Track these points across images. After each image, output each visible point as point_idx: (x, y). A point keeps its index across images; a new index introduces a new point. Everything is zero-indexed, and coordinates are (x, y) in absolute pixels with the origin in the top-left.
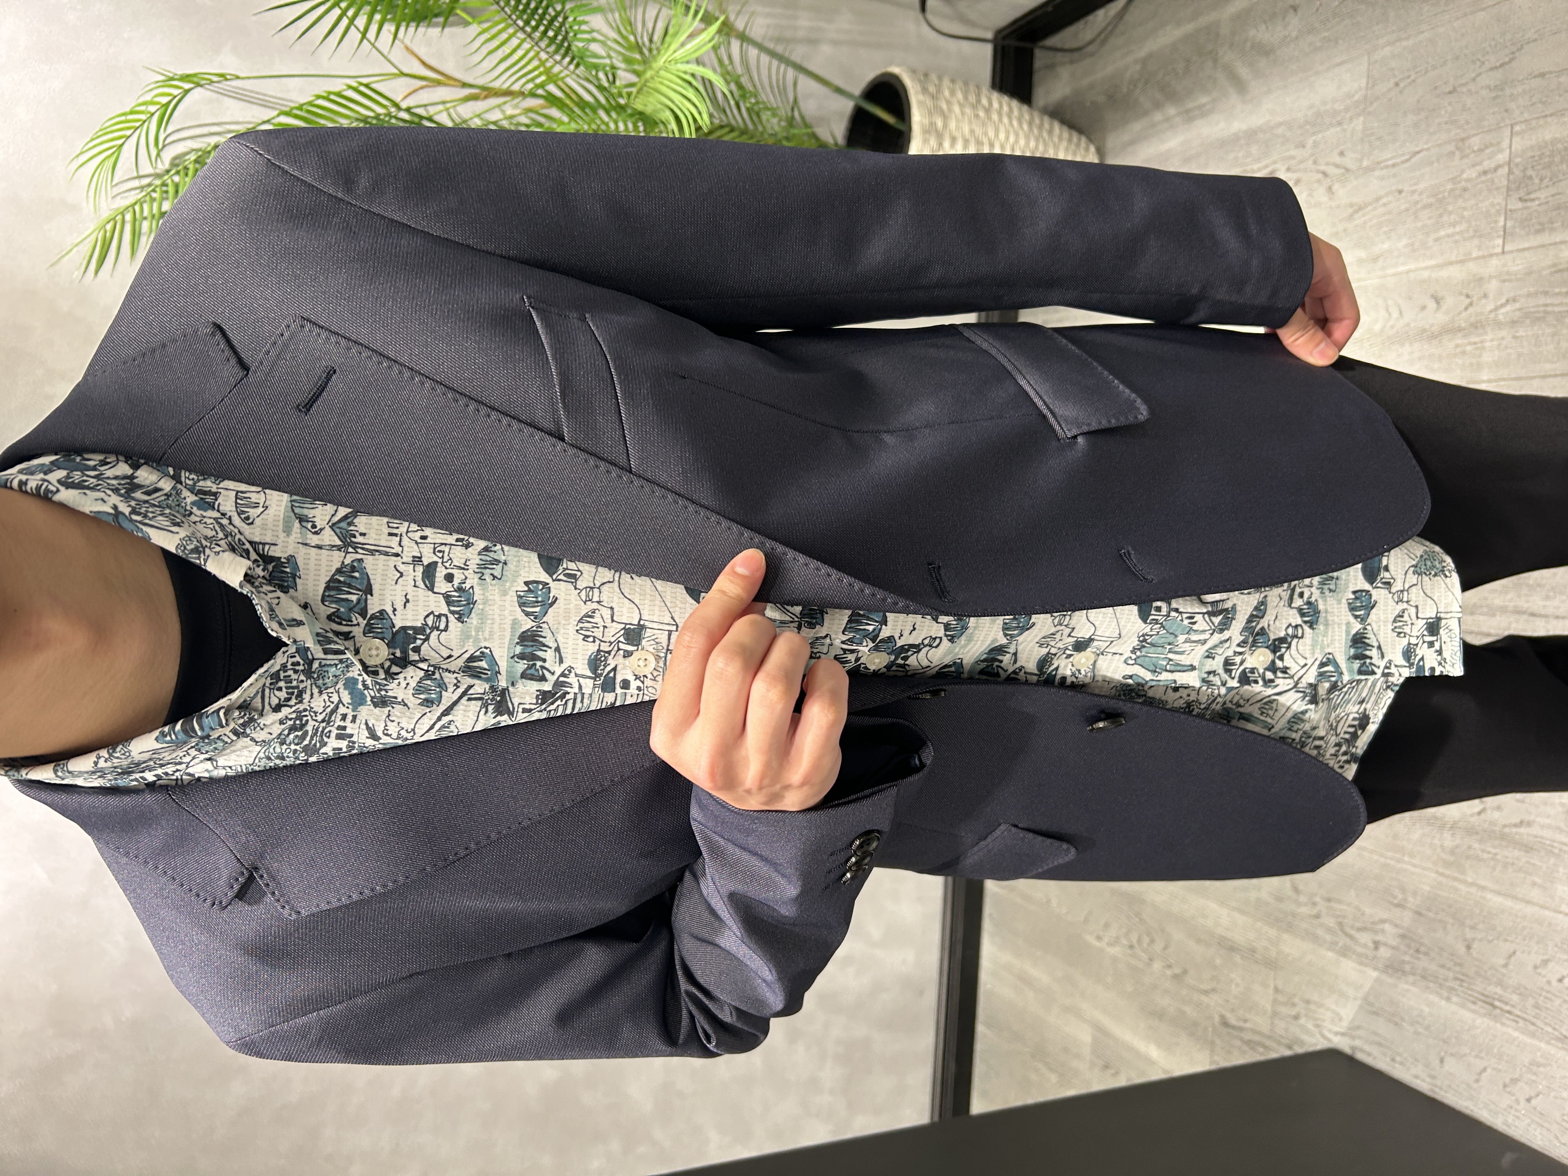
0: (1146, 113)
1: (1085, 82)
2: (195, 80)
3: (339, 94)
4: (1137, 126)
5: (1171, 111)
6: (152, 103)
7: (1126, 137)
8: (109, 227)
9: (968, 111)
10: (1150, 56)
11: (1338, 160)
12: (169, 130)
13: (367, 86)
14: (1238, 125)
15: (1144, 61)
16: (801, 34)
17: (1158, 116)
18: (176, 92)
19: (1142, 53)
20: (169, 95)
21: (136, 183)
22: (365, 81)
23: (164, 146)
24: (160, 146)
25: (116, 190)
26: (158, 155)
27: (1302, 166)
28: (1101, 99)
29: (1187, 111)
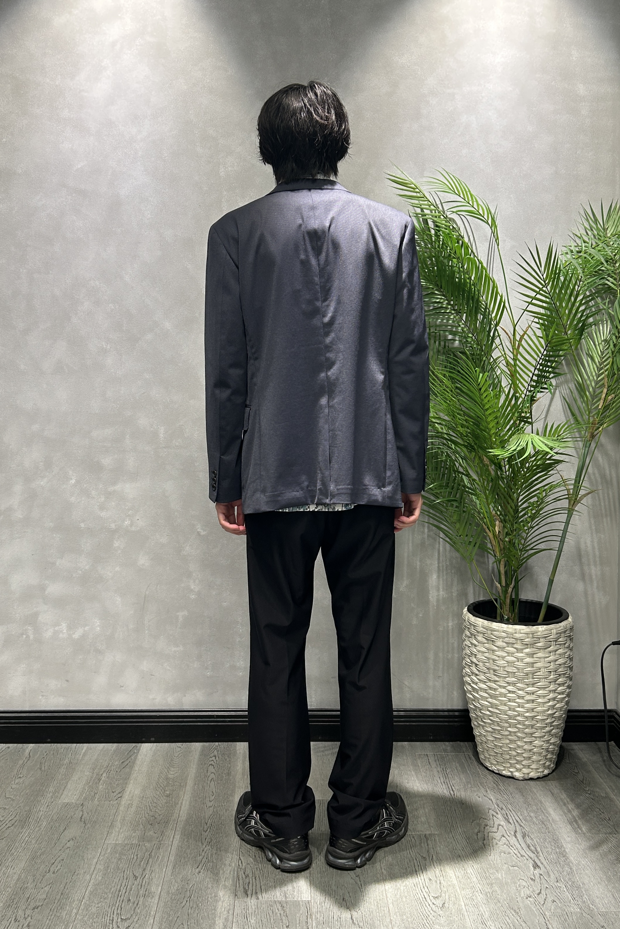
0: (572, 800)
1: (591, 768)
2: (493, 225)
3: (497, 293)
4: (564, 796)
5: (576, 813)
6: (478, 205)
7: (556, 791)
8: (413, 186)
9: (552, 666)
10: (611, 800)
11: (550, 899)
12: (467, 217)
13: (504, 305)
14: (568, 847)
15: (607, 797)
16: (586, 568)
17: (571, 806)
18: (486, 217)
19: (612, 796)
20: (484, 213)
21: (438, 202)
22: (507, 305)
23: (459, 215)
24: (458, 213)
25: (433, 193)
26: (453, 212)
27: (543, 881)
28: (580, 777)
29: (576, 821)
